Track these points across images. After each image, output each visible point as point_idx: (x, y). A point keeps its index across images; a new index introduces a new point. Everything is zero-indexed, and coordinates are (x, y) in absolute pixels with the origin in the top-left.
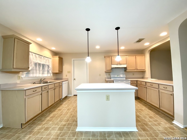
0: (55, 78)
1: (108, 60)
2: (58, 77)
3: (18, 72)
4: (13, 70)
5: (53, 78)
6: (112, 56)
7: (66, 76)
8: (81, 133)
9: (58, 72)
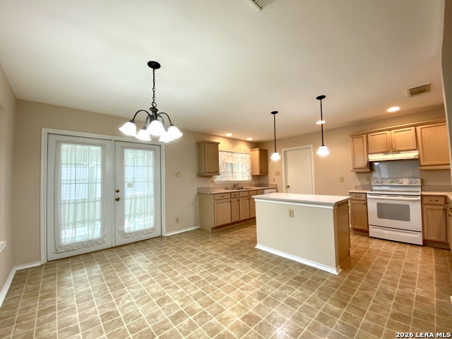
0: (257, 182)
1: (359, 143)
2: (262, 181)
3: (211, 176)
4: (206, 175)
5: (253, 183)
6: (367, 134)
7: (274, 180)
8: (259, 250)
9: (258, 174)
